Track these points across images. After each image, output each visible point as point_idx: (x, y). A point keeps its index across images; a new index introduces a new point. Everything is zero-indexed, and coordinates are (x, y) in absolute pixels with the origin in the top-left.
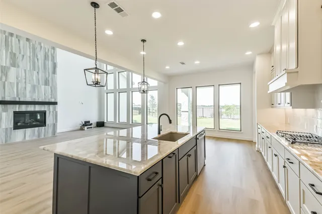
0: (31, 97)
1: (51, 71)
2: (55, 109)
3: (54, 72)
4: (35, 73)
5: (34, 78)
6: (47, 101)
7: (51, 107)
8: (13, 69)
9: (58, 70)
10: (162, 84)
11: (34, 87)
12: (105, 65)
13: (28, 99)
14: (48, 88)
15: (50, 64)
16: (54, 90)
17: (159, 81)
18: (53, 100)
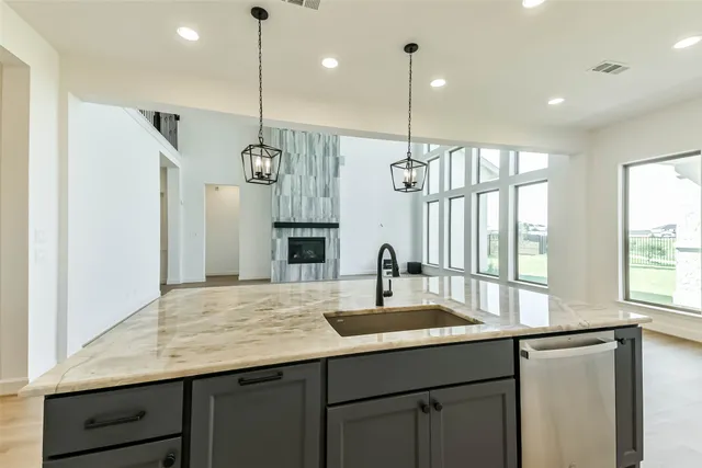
0: (307, 217)
1: (332, 171)
2: (336, 235)
3: (336, 174)
4: (312, 178)
5: (311, 187)
6: (327, 221)
7: (332, 231)
8: (288, 177)
9: (341, 168)
10: (566, 157)
11: (311, 201)
12: (425, 145)
13: (304, 220)
14: (328, 200)
15: (331, 160)
16: (335, 203)
17: (552, 152)
18: (334, 221)
